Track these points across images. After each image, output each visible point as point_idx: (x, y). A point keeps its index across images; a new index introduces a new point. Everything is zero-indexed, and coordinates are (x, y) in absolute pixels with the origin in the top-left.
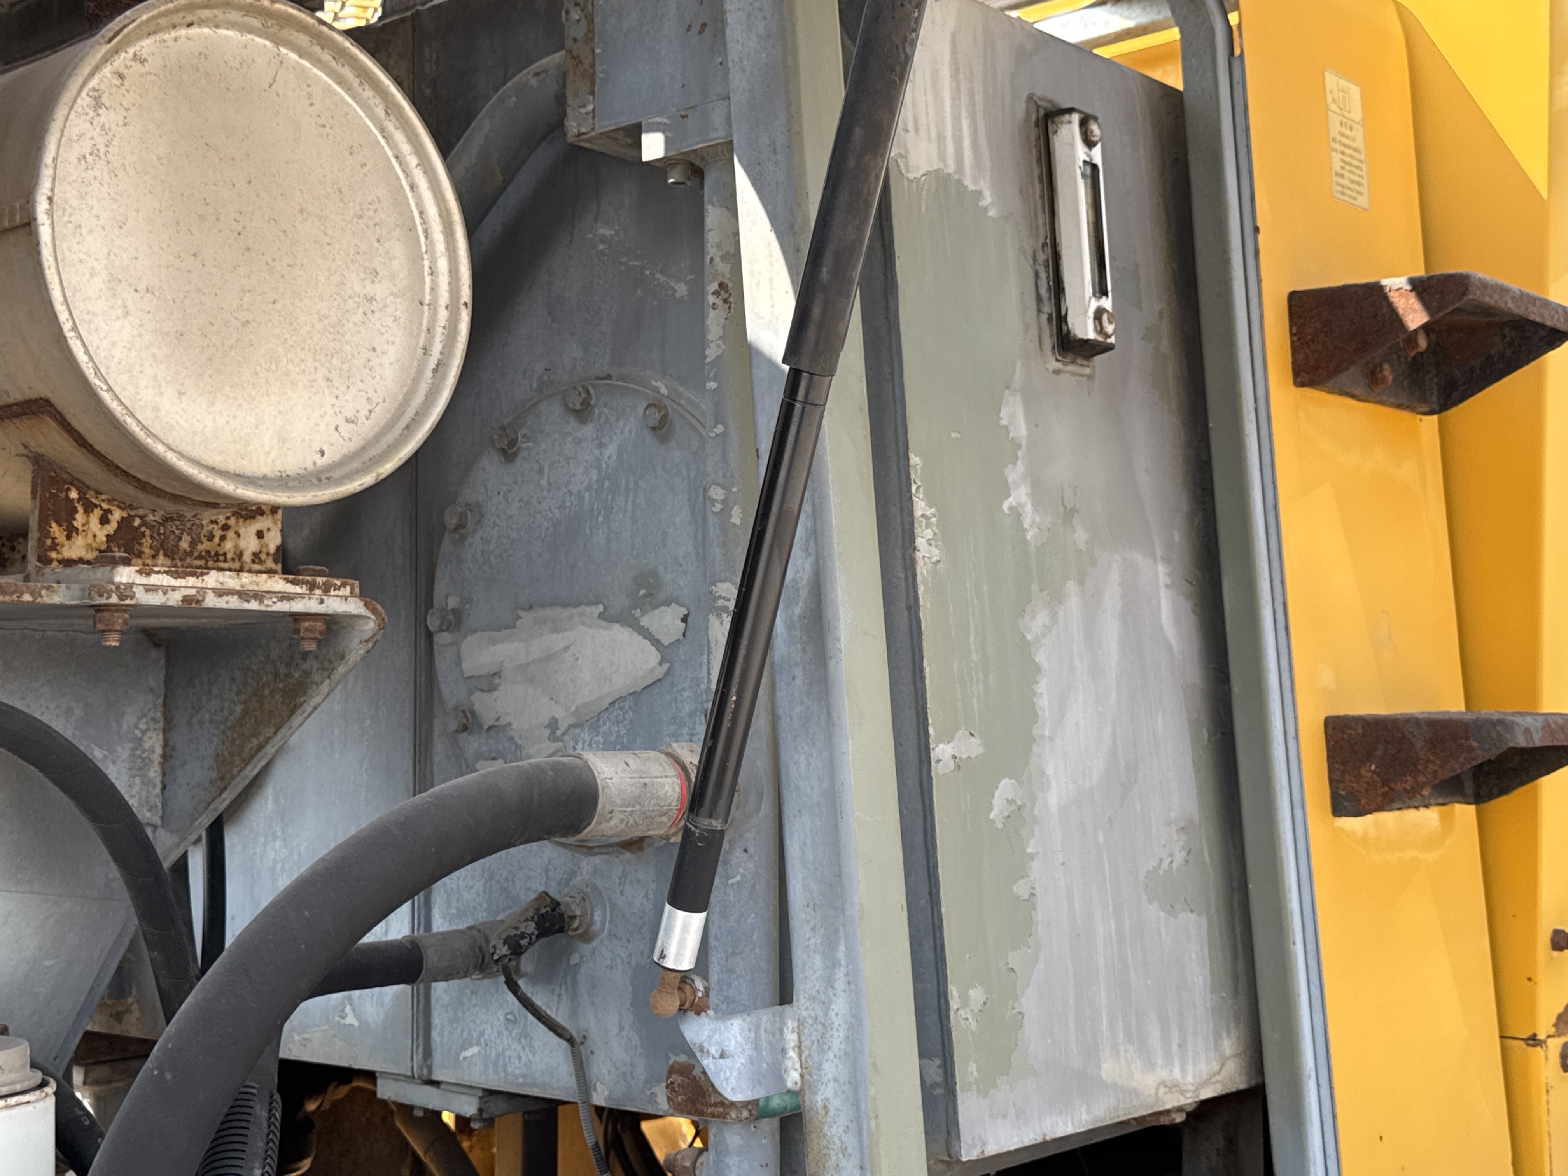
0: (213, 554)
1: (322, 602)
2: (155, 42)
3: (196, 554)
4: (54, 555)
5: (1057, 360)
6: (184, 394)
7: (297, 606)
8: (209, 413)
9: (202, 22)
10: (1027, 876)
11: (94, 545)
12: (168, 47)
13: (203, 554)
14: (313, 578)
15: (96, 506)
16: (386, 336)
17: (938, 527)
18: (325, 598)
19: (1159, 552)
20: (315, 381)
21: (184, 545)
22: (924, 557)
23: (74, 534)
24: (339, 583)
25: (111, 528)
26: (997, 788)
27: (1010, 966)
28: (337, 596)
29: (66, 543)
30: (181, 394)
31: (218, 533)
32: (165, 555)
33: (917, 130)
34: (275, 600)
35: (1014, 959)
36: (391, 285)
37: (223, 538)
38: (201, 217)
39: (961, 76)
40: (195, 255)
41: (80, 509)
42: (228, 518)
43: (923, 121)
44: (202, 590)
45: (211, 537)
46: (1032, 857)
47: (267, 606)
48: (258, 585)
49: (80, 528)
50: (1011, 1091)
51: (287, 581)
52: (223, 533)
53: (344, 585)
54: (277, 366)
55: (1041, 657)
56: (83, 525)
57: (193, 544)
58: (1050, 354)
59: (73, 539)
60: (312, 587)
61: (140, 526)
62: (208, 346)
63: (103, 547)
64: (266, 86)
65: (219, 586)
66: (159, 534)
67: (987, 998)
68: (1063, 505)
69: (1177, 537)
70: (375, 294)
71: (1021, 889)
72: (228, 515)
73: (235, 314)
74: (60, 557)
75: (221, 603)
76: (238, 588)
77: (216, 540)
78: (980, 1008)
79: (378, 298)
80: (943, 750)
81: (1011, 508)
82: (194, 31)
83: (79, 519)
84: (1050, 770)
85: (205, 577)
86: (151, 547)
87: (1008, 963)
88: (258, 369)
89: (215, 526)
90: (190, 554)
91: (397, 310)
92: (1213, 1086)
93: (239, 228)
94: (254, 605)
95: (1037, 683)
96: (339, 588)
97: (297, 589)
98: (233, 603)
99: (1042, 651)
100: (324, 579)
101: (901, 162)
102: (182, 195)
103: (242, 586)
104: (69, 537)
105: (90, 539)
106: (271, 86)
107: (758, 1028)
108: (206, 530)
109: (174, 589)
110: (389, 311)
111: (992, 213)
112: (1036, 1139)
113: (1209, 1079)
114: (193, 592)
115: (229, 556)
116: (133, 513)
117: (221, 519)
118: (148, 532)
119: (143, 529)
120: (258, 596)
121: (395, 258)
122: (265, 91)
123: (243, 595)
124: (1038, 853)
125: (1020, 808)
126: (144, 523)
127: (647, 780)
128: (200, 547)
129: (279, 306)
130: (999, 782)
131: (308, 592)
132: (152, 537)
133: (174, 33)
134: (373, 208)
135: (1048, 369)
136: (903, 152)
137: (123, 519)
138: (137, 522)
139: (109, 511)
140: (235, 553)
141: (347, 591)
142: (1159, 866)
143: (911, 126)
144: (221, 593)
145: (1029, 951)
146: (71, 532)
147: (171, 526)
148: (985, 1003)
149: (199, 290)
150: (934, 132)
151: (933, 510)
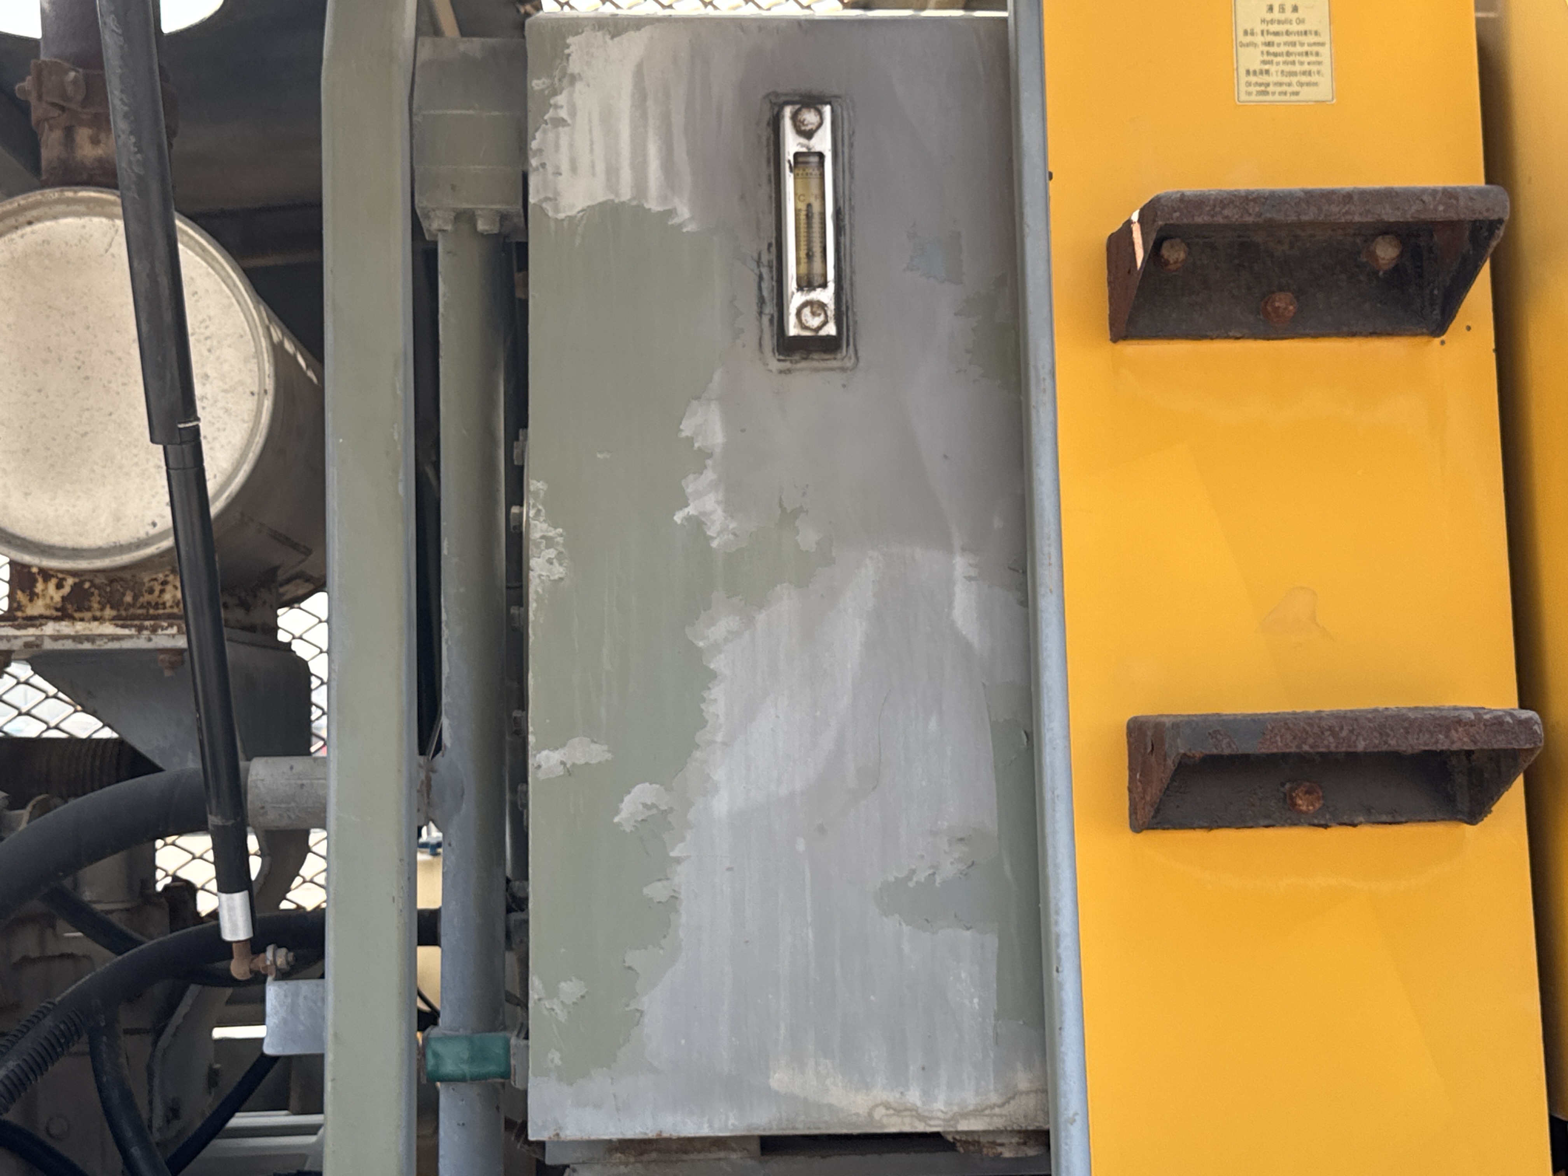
0: (153, 604)
1: (150, 640)
2: (5, 242)
3: (138, 605)
4: (19, 614)
5: (779, 360)
6: (30, 494)
7: (127, 645)
8: (52, 506)
9: (39, 219)
10: (668, 879)
11: (52, 604)
12: (15, 244)
13: (145, 604)
14: (141, 622)
15: (53, 576)
16: (217, 425)
17: (564, 546)
18: (153, 637)
19: (957, 541)
20: (146, 469)
21: (128, 598)
22: (540, 576)
23: (35, 598)
24: (165, 624)
25: (67, 590)
26: (629, 793)
27: (627, 965)
28: (165, 635)
29: (29, 605)
30: (26, 494)
31: (157, 588)
32: (112, 608)
33: (574, 169)
34: (106, 640)
35: (634, 958)
36: (221, 384)
37: (162, 591)
38: (45, 362)
39: (650, 103)
40: (40, 391)
41: (40, 580)
42: (166, 576)
43: (584, 160)
44: (40, 637)
45: (151, 591)
46: (678, 861)
47: (100, 645)
48: (91, 630)
49: (40, 593)
50: (612, 1084)
51: (117, 626)
52: (162, 587)
53: (171, 626)
54: (112, 463)
55: (719, 664)
56: (43, 591)
57: (136, 598)
58: (771, 354)
59: (34, 602)
60: (140, 629)
61: (90, 588)
62: (51, 456)
63: (59, 606)
64: (102, 251)
65: (56, 633)
66: (106, 592)
67: (587, 992)
68: (781, 506)
69: (997, 523)
70: (206, 394)
71: (657, 891)
72: (167, 573)
73: (75, 429)
74: (24, 615)
75: (59, 646)
76: (72, 633)
77: (157, 593)
78: (575, 1000)
79: (209, 396)
80: (548, 757)
81: (689, 519)
82: (37, 227)
83: (39, 587)
84: (719, 775)
85: (44, 628)
86: (99, 603)
87: (624, 962)
88: (96, 467)
89: (155, 583)
90: (133, 605)
91: (227, 403)
92: (987, 1120)
93: (79, 364)
94: (87, 646)
95: (709, 689)
96: (166, 628)
97: (126, 632)
98: (69, 645)
99: (722, 656)
100: (152, 622)
101: (547, 206)
102: (29, 348)
103: (77, 632)
104: (31, 600)
105: (48, 601)
106: (107, 251)
107: (296, 994)
108: (147, 585)
109: (16, 637)
110: (219, 405)
111: (690, 228)
112: (646, 1134)
113: (983, 1110)
114: (32, 639)
115: (168, 604)
116: (83, 578)
117: (161, 576)
118: (96, 592)
119: (92, 590)
120: (90, 638)
121: (225, 361)
122: (102, 256)
123: (76, 638)
124: (688, 857)
125: (664, 813)
126: (93, 585)
127: (305, 782)
128: (141, 600)
129: (114, 417)
130: (634, 786)
131: (137, 633)
132: (100, 595)
133: (20, 232)
134: (203, 325)
135: (771, 371)
136: (551, 195)
137: (75, 584)
138: (87, 585)
139: (64, 579)
140: (173, 602)
141: (174, 630)
142: (909, 878)
143: (565, 167)
144: (55, 638)
145: (661, 952)
146: (33, 597)
147: (118, 586)
148: (583, 997)
149: (44, 416)
150: (600, 167)
151: (560, 530)
